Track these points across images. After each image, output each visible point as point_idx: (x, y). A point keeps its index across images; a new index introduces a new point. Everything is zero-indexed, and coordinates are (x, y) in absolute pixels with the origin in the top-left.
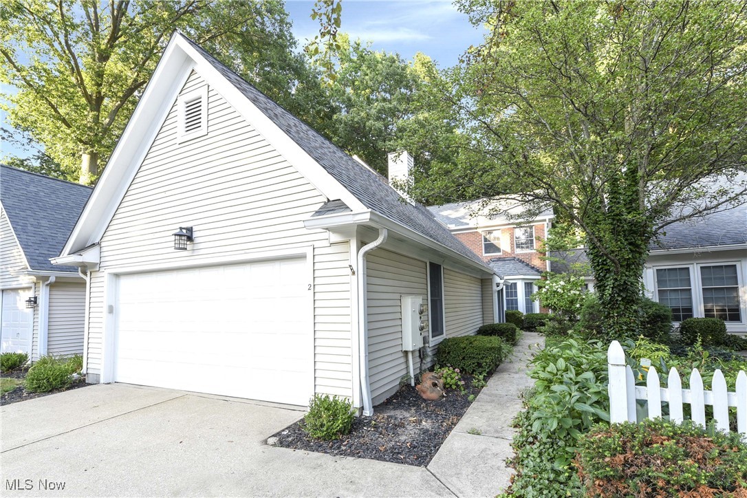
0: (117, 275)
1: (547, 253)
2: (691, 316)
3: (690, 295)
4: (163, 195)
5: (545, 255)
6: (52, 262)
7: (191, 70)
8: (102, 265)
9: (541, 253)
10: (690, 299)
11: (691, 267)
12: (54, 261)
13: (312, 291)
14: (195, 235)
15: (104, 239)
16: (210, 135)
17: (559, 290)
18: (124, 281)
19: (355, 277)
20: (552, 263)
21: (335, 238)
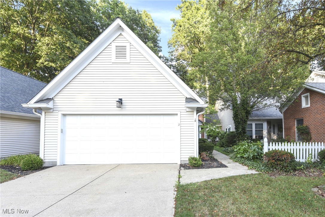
0: (64, 115)
1: (205, 115)
2: (252, 138)
3: (252, 132)
4: (102, 82)
5: (204, 116)
6: (23, 106)
7: (120, 33)
8: (54, 109)
9: (203, 115)
10: (252, 133)
11: (253, 123)
12: (24, 105)
13: (180, 126)
14: (123, 102)
15: (56, 97)
16: (131, 63)
17: (214, 129)
18: (68, 118)
19: (196, 122)
20: (206, 119)
21: (188, 110)
